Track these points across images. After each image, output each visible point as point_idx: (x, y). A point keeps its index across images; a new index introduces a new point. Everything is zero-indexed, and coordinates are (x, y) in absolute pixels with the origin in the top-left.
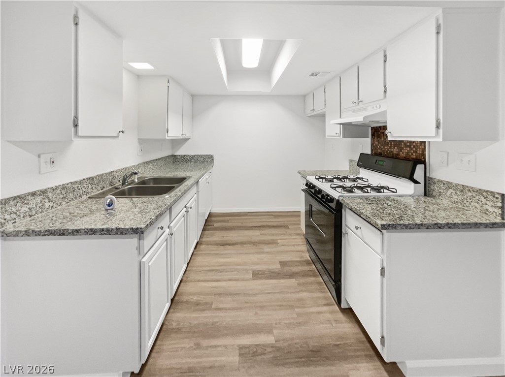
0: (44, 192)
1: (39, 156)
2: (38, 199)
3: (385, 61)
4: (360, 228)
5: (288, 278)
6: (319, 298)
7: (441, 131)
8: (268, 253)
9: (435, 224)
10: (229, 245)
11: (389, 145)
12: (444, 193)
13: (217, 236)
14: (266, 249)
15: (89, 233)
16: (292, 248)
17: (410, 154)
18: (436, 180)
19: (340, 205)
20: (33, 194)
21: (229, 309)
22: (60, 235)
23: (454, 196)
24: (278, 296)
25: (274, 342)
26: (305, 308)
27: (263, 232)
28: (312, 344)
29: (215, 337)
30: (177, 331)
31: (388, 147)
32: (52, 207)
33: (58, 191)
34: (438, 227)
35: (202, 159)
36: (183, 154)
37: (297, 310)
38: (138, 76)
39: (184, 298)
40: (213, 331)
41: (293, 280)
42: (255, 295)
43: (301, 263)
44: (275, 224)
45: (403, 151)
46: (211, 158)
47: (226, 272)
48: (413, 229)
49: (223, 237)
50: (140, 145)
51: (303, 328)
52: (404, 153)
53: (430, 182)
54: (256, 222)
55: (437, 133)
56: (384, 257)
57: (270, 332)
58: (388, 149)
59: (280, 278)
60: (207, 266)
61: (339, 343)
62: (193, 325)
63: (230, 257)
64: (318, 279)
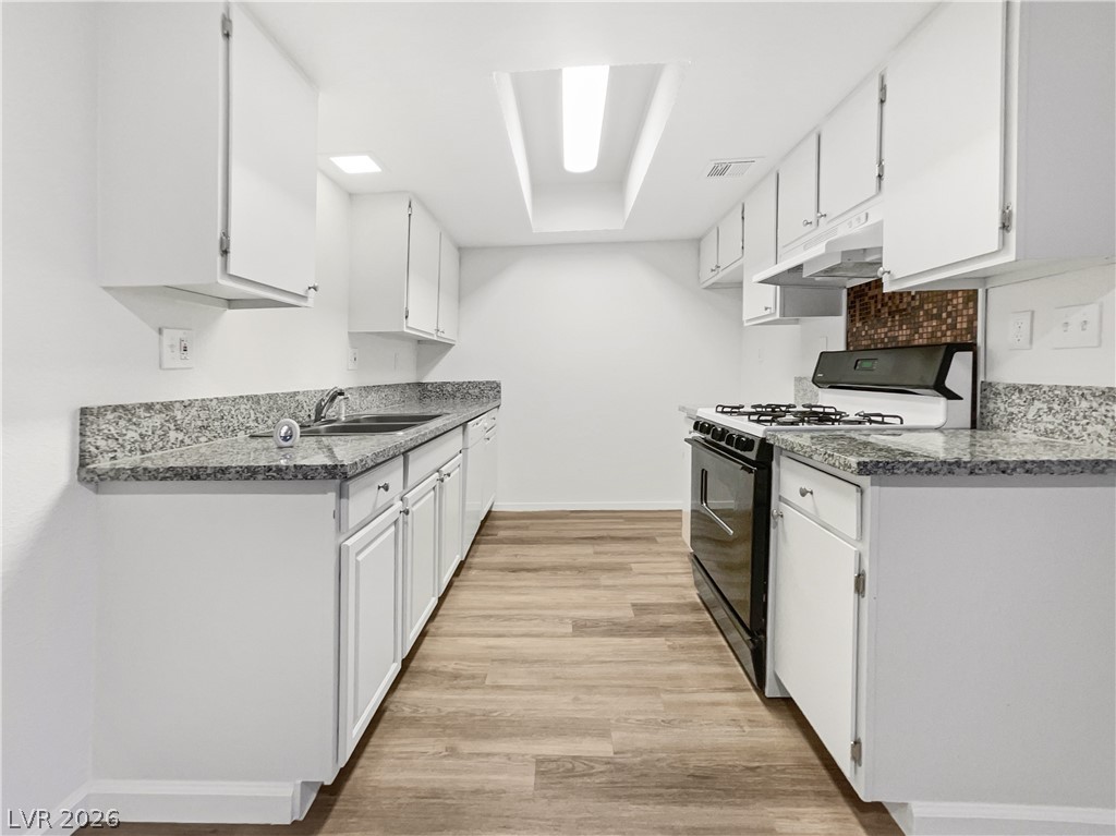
0: (168, 406)
1: (160, 331)
2: (158, 420)
3: (882, 102)
4: (811, 493)
5: (649, 636)
6: (716, 676)
7: (1012, 235)
8: (607, 587)
9: (992, 462)
10: (528, 570)
11: (889, 324)
12: (1020, 416)
13: (503, 555)
14: (605, 579)
15: (244, 475)
16: (662, 580)
17: (939, 334)
18: (1000, 387)
19: (766, 449)
20: (149, 407)
21: (521, 688)
22: (192, 478)
23: (1045, 418)
24: (625, 668)
25: (612, 755)
26: (683, 692)
27: (599, 549)
28: (694, 761)
29: (487, 737)
30: (413, 722)
31: (886, 329)
32: (182, 442)
33: (193, 412)
34: (998, 469)
35: (477, 390)
36: (439, 380)
37: (666, 697)
38: (351, 195)
39: (430, 665)
40: (486, 727)
41: (660, 640)
42: (578, 663)
43: (680, 608)
44: (627, 534)
45: (921, 330)
46: (495, 387)
47: (519, 620)
48: (936, 473)
49: (516, 556)
50: (353, 347)
51: (676, 730)
52: (925, 336)
53: (987, 393)
54: (586, 529)
55: (1004, 243)
56: (865, 548)
57: (603, 733)
58: (886, 333)
59: (631, 636)
60: (480, 609)
61: (757, 764)
62: (443, 714)
63: (527, 594)
64: (716, 639)
